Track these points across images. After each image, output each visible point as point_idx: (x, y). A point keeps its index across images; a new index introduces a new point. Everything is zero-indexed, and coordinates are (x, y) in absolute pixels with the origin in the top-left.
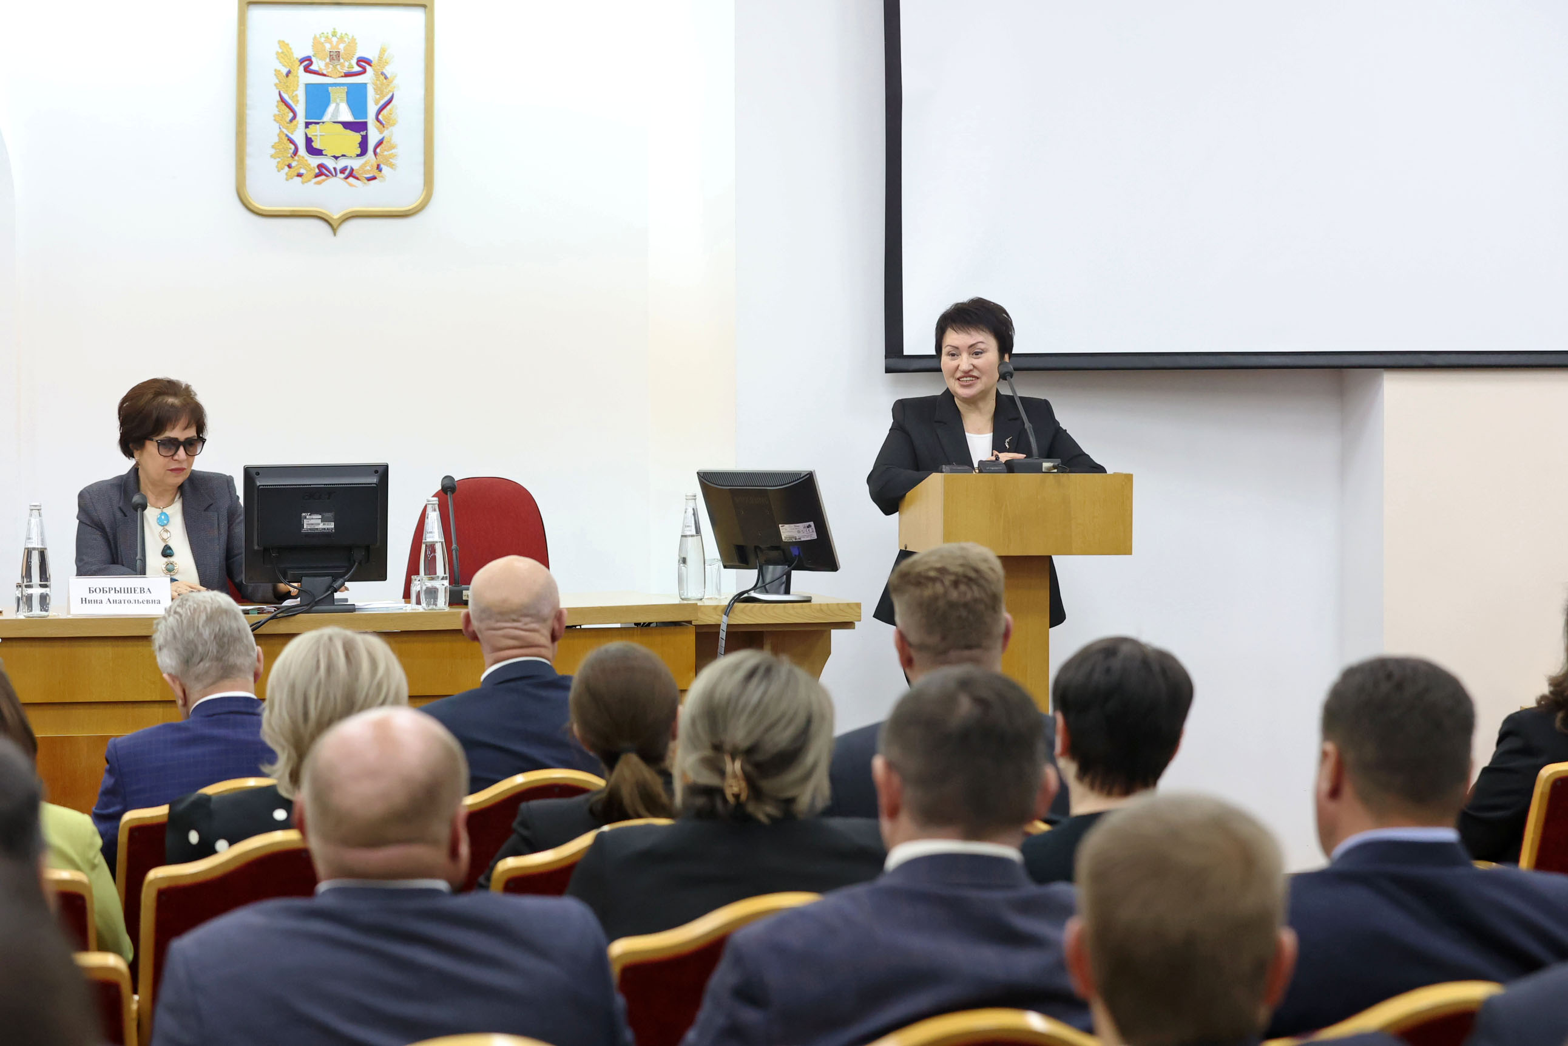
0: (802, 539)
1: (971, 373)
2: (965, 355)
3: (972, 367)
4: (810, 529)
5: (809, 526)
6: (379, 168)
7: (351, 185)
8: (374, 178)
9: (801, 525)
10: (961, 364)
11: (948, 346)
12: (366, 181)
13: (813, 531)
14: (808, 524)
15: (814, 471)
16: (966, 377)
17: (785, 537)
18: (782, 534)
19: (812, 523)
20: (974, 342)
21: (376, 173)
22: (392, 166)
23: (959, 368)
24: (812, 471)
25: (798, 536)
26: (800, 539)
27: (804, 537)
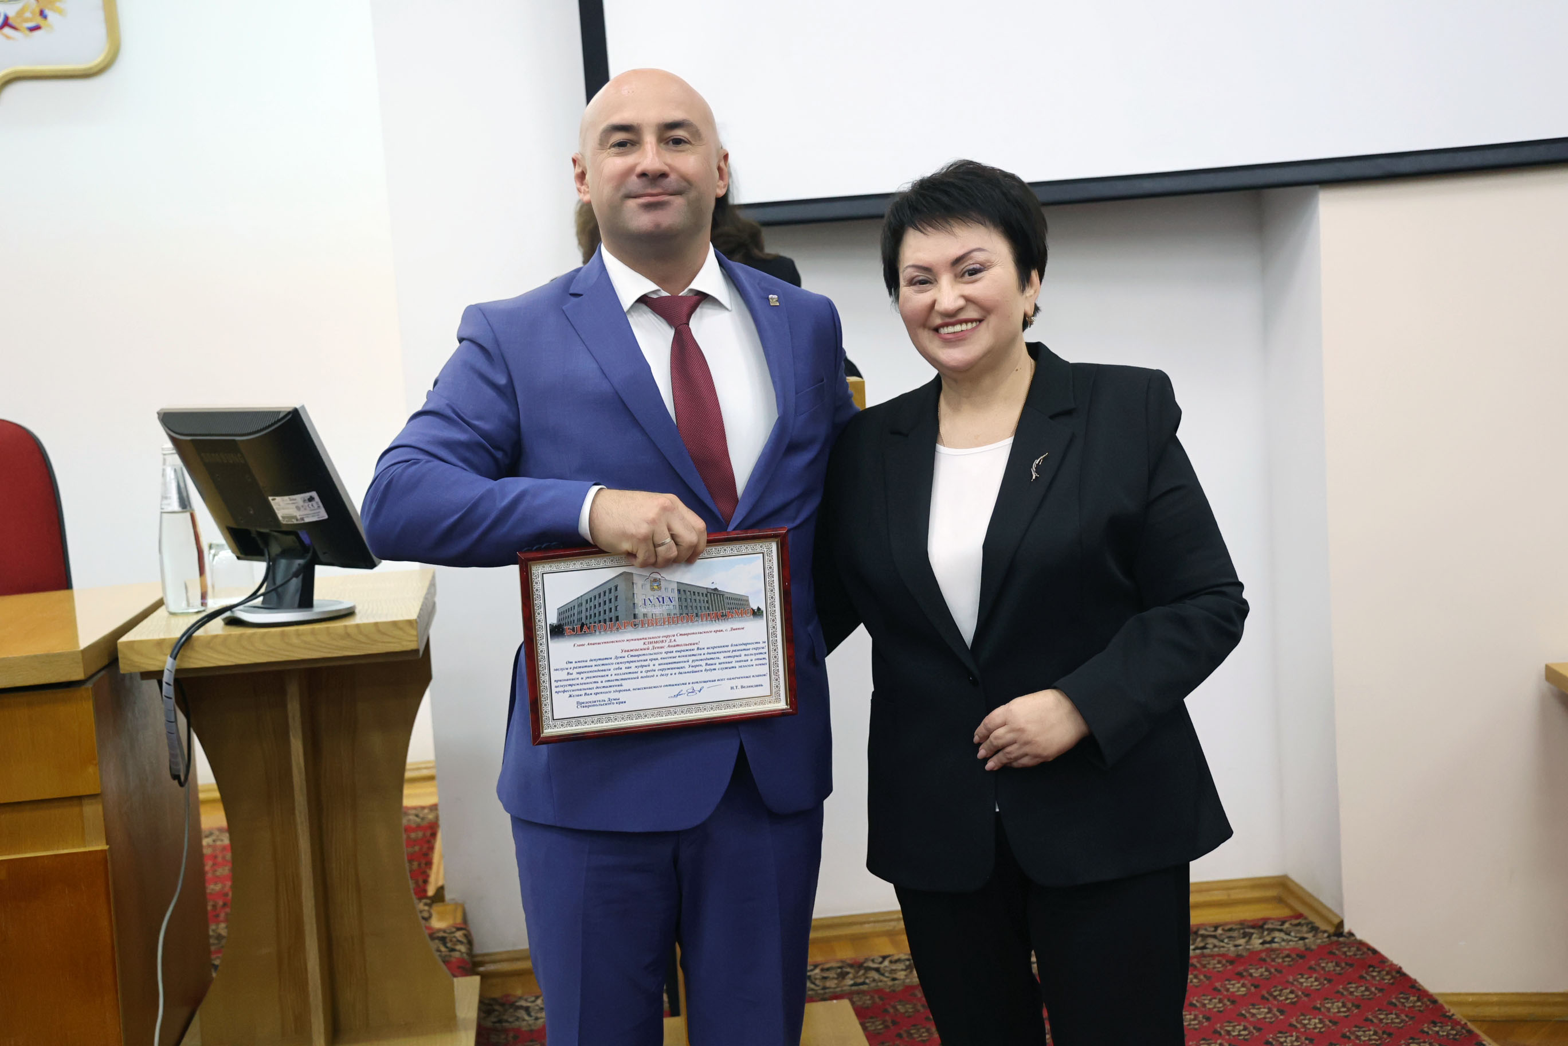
0: (307, 520)
1: (963, 316)
2: (945, 280)
3: (961, 302)
4: (314, 503)
5: (311, 499)
6: (42, 13)
7: (8, 37)
8: (37, 28)
9: (299, 498)
10: (939, 300)
11: (907, 267)
12: (28, 32)
13: (319, 507)
14: (307, 495)
15: (303, 407)
16: (953, 324)
17: (283, 517)
18: (277, 511)
19: (314, 494)
20: (960, 252)
21: (39, 20)
22: (61, 12)
23: (937, 307)
24: (298, 406)
25: (298, 514)
26: (302, 519)
27: (308, 515)
